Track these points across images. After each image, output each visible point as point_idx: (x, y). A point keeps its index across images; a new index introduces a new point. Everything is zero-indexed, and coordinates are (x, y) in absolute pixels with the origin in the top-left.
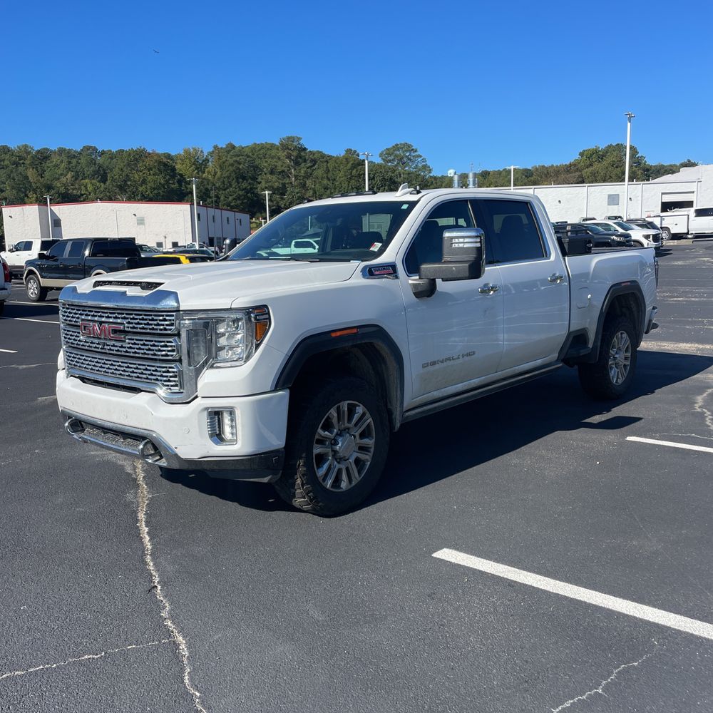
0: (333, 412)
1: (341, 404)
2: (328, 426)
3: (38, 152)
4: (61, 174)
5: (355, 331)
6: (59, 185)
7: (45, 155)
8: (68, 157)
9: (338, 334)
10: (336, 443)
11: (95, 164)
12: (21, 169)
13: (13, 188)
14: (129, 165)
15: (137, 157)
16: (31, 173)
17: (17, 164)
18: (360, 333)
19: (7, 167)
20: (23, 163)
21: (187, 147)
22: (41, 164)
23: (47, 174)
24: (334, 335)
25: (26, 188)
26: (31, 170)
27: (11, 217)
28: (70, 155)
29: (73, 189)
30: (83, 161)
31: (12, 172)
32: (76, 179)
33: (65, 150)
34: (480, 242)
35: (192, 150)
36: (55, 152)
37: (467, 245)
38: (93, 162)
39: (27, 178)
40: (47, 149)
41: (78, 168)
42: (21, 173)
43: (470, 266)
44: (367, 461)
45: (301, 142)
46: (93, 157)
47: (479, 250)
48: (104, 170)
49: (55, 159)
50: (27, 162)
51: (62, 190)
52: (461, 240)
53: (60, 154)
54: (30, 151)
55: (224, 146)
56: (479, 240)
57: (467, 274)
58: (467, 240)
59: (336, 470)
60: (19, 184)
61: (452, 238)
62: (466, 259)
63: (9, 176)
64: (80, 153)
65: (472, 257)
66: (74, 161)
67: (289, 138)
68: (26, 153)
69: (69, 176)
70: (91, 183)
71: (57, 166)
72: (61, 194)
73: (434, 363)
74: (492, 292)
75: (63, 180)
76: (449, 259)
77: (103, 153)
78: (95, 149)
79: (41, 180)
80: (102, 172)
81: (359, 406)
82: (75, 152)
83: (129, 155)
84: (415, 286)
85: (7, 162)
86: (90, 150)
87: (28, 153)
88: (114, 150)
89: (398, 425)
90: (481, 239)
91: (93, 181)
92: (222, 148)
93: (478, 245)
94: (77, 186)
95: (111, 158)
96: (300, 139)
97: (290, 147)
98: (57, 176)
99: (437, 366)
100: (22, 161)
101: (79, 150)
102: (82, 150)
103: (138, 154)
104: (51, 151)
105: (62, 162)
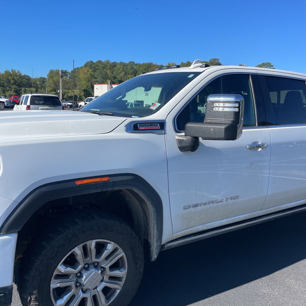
0: (78, 251)
1: (88, 243)
2: (71, 262)
3: (112, 63)
4: (120, 73)
5: (106, 179)
6: (118, 77)
7: (114, 65)
8: (123, 66)
9: (86, 181)
10: (81, 276)
11: (133, 69)
12: (105, 70)
13: (101, 77)
14: (145, 69)
15: (149, 66)
16: (109, 72)
17: (104, 68)
18: (111, 181)
19: (100, 69)
20: (106, 68)
21: (169, 63)
22: (113, 68)
23: (115, 72)
24: (78, 183)
25: (106, 78)
26: (109, 70)
27: (97, 89)
28: (124, 65)
29: (124, 79)
30: (129, 67)
31: (102, 71)
32: (125, 75)
33: (122, 63)
34: (239, 107)
35: (171, 64)
36: (118, 64)
37: (226, 110)
38: (132, 68)
39: (107, 74)
40: (116, 62)
41: (126, 70)
42: (105, 72)
43: (226, 129)
44: (118, 289)
45: (219, 61)
46: (133, 66)
47: (237, 114)
48: (136, 72)
49: (118, 66)
50: (108, 67)
51: (120, 79)
52: (221, 105)
53: (120, 65)
54: (109, 63)
55: (186, 63)
56: (237, 105)
57: (223, 136)
58: (227, 105)
59: (79, 300)
60: (104, 76)
61: (213, 102)
62: (223, 122)
63: (100, 72)
64: (128, 64)
65: (230, 120)
66: (125, 67)
67: (214, 59)
68: (108, 63)
69: (123, 73)
70: (131, 76)
71: (119, 69)
72: (119, 80)
73: (196, 206)
74: (260, 149)
75: (120, 75)
76: (209, 121)
77: (137, 64)
78: (134, 63)
79: (112, 75)
80: (135, 72)
81: (110, 243)
82: (126, 63)
83: (146, 65)
84: (180, 141)
85: (100, 67)
86: (132, 63)
87: (109, 64)
88: (141, 63)
89: (154, 256)
90: (239, 105)
91: (132, 76)
92: (185, 63)
93: (237, 110)
94: (125, 78)
95: (140, 67)
96: (219, 59)
97: (214, 63)
98: (118, 73)
99: (199, 208)
100: (106, 67)
101: (128, 63)
102: (129, 63)
103: (149, 65)
104: (117, 63)
105: (121, 67)
